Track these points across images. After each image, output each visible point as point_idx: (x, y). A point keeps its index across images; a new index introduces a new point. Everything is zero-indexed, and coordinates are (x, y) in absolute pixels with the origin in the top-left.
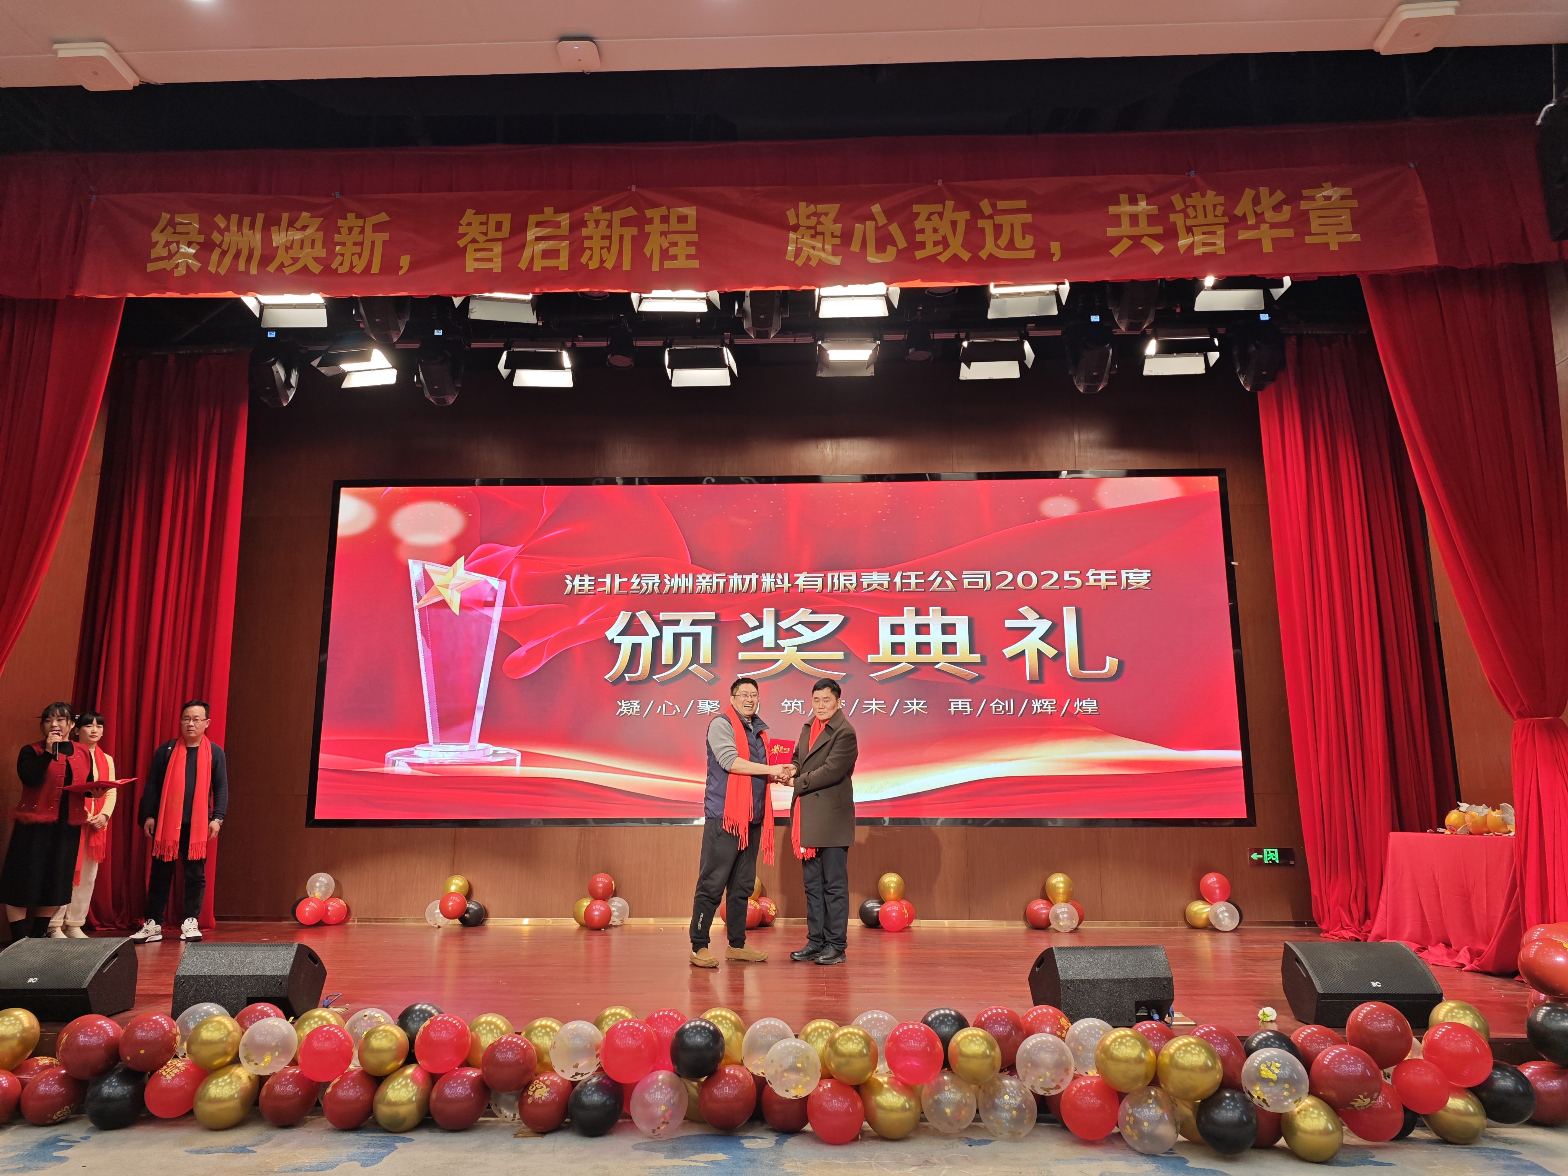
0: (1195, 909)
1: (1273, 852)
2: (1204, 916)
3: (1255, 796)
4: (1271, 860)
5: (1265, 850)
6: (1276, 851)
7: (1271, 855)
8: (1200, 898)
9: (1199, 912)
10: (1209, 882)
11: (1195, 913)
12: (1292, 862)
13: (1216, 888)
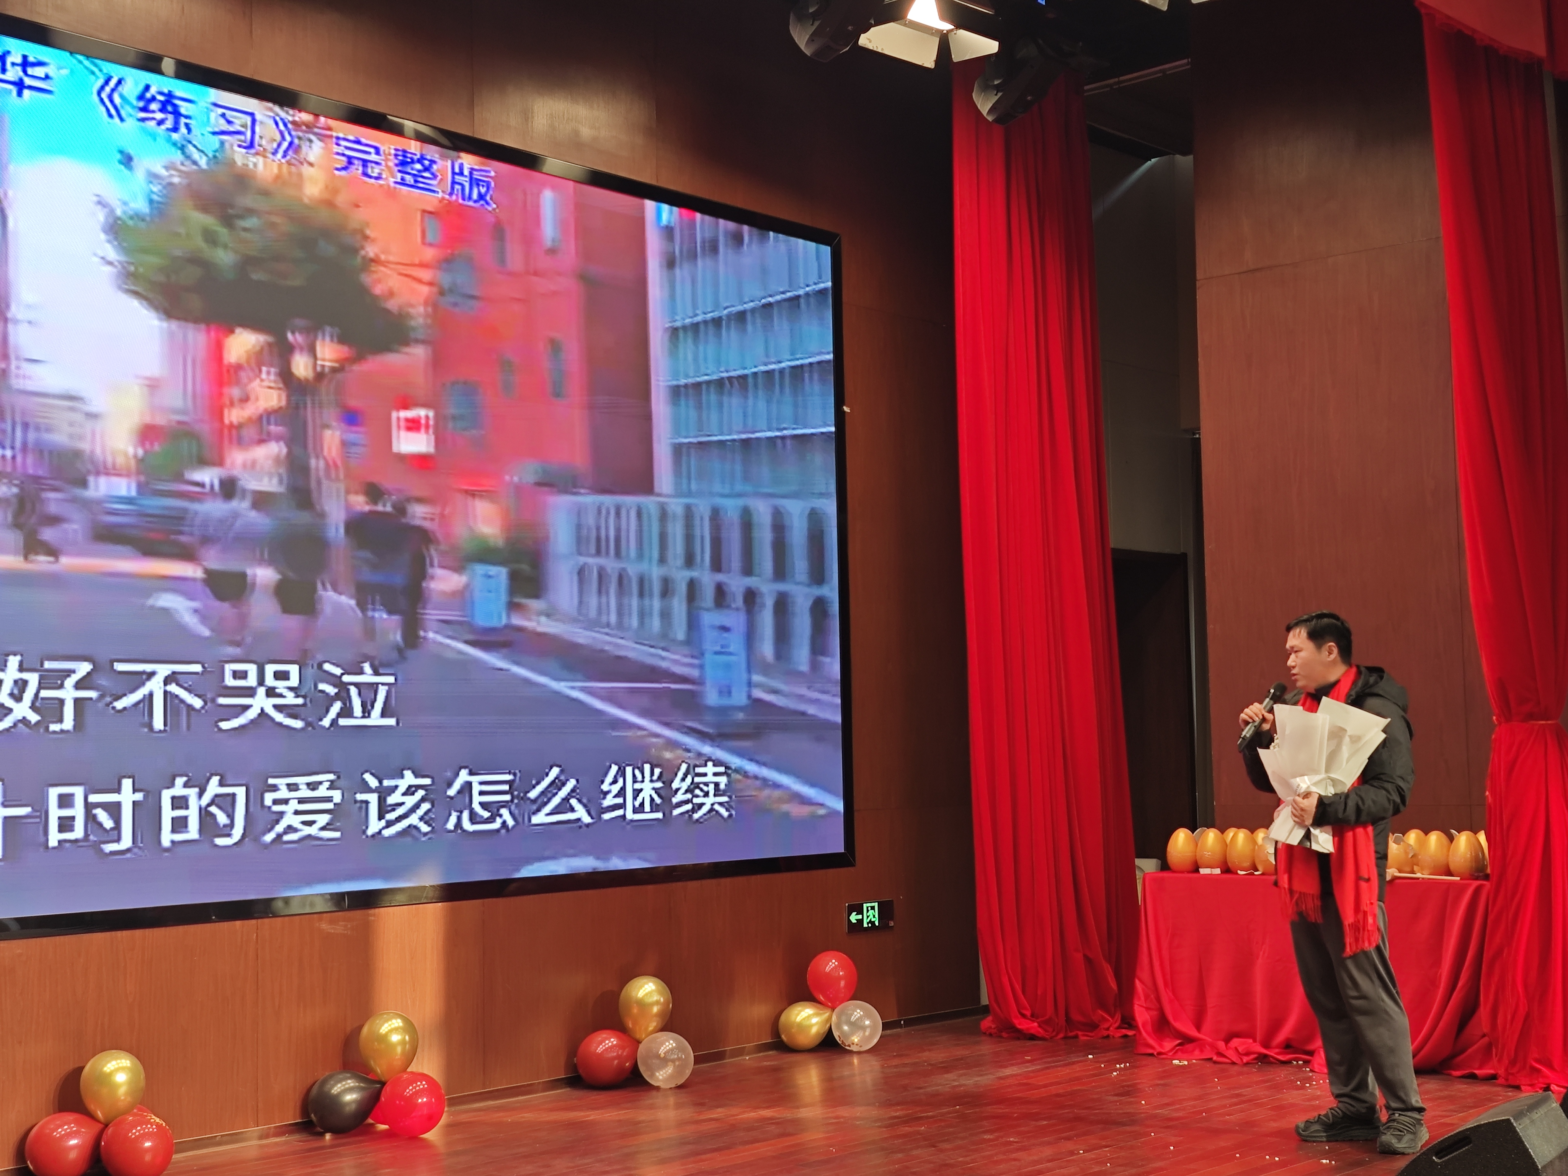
0: (799, 1019)
1: (873, 908)
2: (814, 1030)
3: (856, 814)
4: (870, 922)
5: (865, 906)
6: (876, 905)
7: (871, 915)
8: (808, 997)
9: (807, 1023)
10: (828, 969)
11: (800, 1025)
12: (892, 924)
13: (840, 978)
